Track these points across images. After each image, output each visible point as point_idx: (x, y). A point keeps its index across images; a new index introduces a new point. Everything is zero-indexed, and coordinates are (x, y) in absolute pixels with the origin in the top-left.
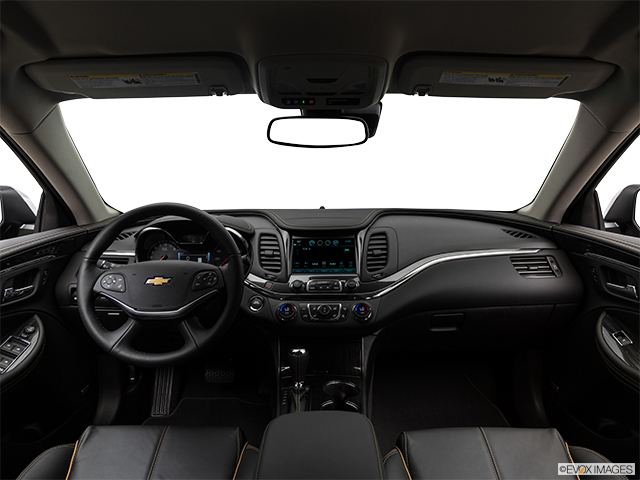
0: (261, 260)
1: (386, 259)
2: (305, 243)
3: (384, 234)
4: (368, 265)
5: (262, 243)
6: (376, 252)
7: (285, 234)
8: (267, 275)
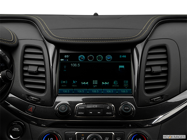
0: (23, 77)
1: (166, 78)
2: (74, 58)
3: (164, 47)
4: (147, 85)
5: (27, 56)
6: (156, 69)
7: (52, 48)
8: (29, 96)
